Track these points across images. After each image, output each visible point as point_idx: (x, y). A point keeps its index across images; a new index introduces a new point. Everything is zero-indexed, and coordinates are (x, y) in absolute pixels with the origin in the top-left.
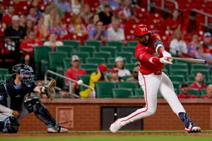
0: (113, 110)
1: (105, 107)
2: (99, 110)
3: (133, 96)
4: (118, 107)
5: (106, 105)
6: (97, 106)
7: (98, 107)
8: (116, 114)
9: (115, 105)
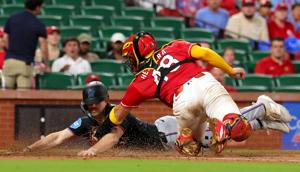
0: (38, 110)
1: (22, 106)
2: (13, 111)
3: (74, 87)
4: (47, 106)
5: (25, 103)
6: (8, 104)
7: (11, 106)
8: (43, 120)
9: (41, 103)
